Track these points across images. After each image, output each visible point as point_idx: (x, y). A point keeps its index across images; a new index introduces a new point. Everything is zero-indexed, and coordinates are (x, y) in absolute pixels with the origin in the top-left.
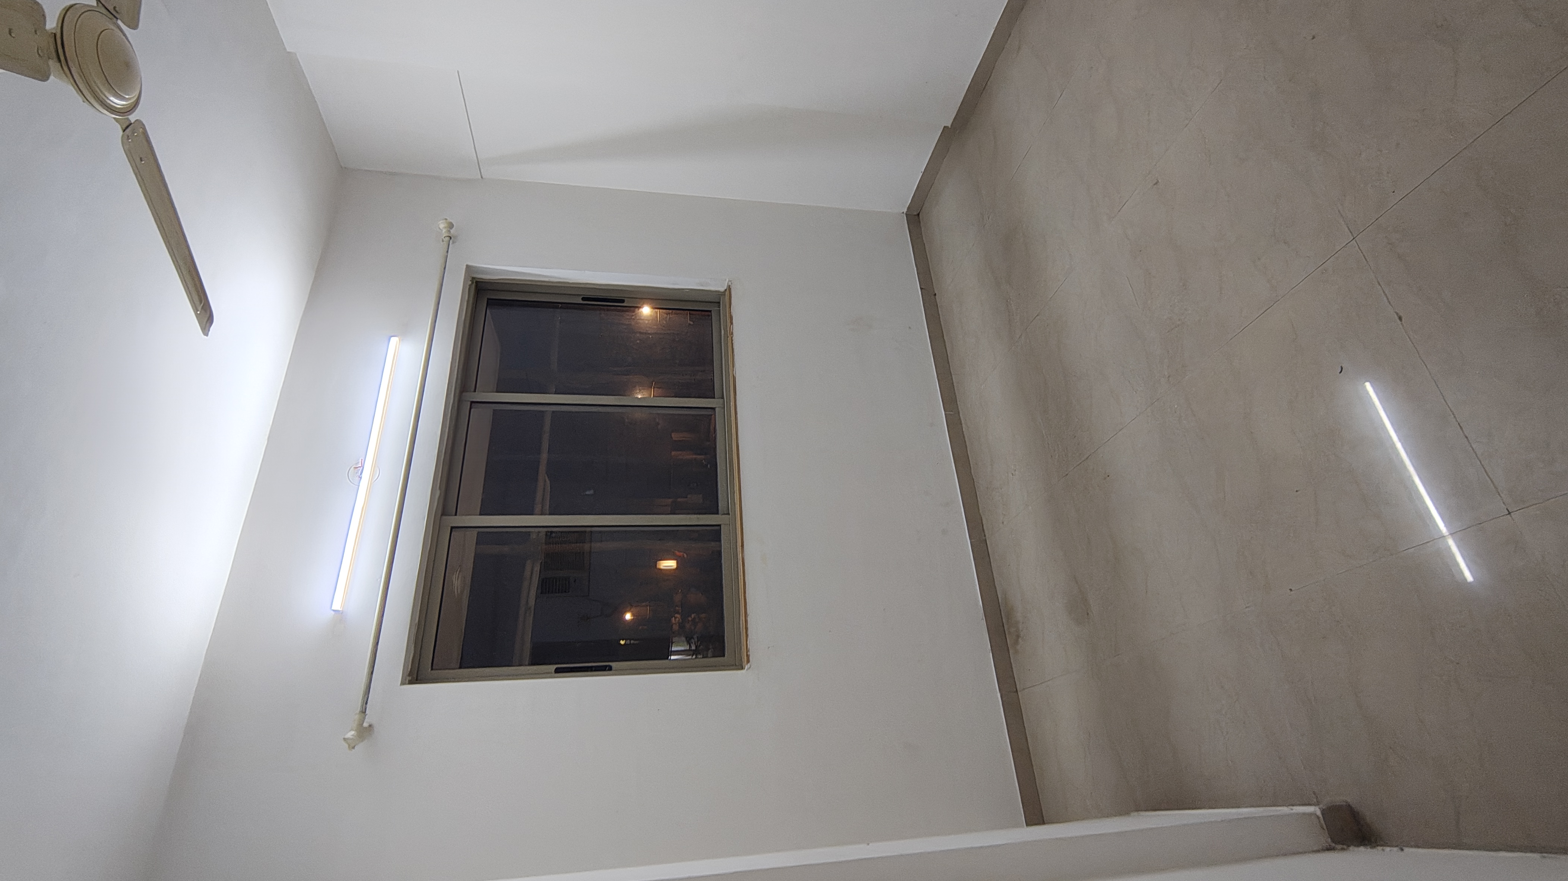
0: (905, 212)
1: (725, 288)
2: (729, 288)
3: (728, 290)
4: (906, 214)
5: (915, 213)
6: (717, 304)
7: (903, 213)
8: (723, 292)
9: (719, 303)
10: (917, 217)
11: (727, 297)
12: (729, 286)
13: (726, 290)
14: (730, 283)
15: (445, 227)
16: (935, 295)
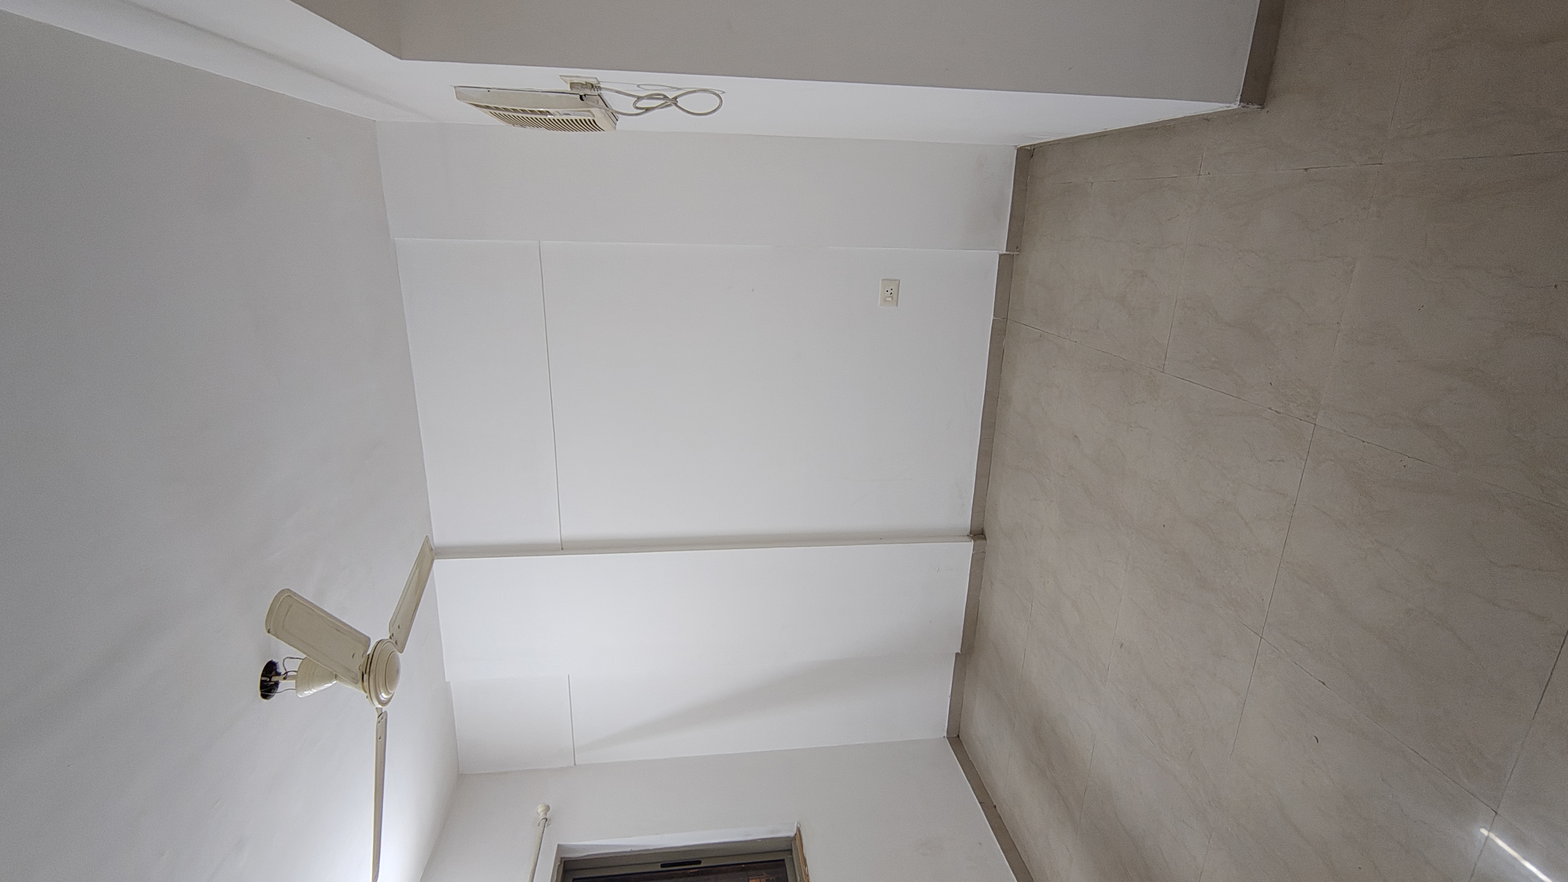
0: (945, 736)
1: (795, 833)
2: (799, 830)
3: (798, 833)
4: (947, 738)
5: (956, 736)
6: (790, 852)
7: (944, 737)
8: (794, 837)
9: (791, 850)
10: (958, 739)
11: (798, 842)
12: (799, 828)
13: (796, 834)
14: (799, 826)
15: (542, 811)
16: (995, 806)
